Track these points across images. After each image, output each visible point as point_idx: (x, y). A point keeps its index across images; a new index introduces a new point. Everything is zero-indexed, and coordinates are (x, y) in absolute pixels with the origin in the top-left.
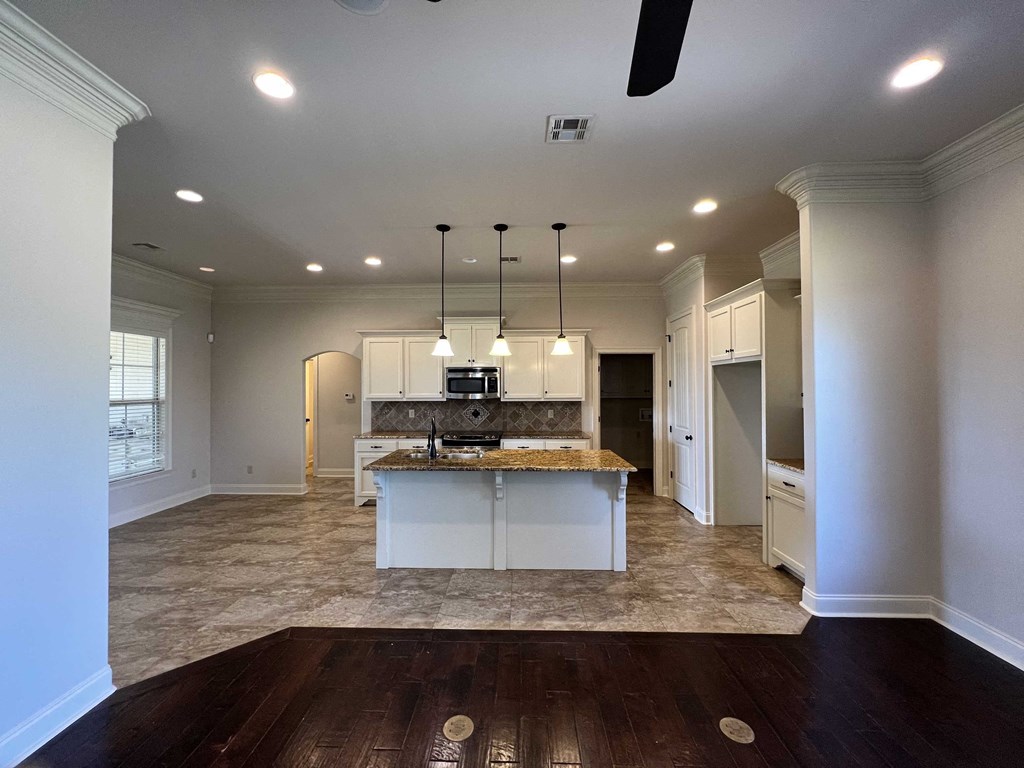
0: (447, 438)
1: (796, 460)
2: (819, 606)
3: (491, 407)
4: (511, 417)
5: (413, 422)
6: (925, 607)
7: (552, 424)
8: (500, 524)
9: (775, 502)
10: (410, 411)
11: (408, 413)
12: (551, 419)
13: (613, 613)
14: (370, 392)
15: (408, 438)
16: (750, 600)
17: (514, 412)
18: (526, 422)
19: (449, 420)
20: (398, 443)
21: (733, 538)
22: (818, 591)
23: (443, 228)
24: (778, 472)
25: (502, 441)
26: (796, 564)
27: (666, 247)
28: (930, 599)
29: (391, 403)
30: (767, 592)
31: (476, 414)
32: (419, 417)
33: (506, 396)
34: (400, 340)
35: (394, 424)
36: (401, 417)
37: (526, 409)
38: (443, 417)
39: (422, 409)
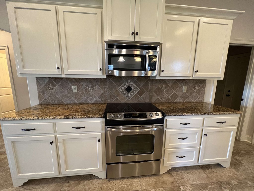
0: (110, 116)
3: (141, 84)
4: (155, 92)
5: (77, 96)
10: (73, 87)
11: (71, 89)
12: (185, 93)
14: (24, 68)
15: (66, 118)
17: (159, 89)
18: (166, 95)
19: (107, 94)
20: (54, 124)
31: (129, 89)
32: (82, 92)
33: (162, 74)
34: (52, 7)
35: (60, 97)
36: (65, 92)
37: (167, 85)
38: (102, 94)
39: (84, 84)
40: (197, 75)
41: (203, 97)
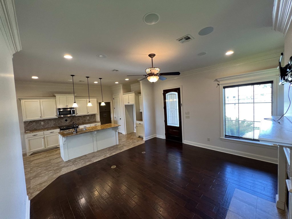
0: (62, 128)
1: (141, 120)
2: (146, 139)
3: (71, 118)
4: (77, 120)
5: (43, 126)
6: (154, 136)
7: (89, 120)
8: (95, 142)
9: (138, 127)
11: (41, 123)
12: (88, 119)
13: (122, 149)
14: (26, 118)
15: (48, 130)
16: (138, 142)
21: (130, 135)
22: (145, 137)
23: (73, 76)
24: (138, 122)
25: (79, 126)
26: (141, 135)
27: (117, 83)
28: (155, 135)
29: (33, 121)
30: (139, 140)
31: (66, 120)
32: (46, 124)
33: (77, 114)
34: (38, 100)
35: (35, 127)
36: (38, 125)
37: (82, 117)
38: (55, 123)
39: (47, 121)
40: (89, 113)
41: (96, 119)
